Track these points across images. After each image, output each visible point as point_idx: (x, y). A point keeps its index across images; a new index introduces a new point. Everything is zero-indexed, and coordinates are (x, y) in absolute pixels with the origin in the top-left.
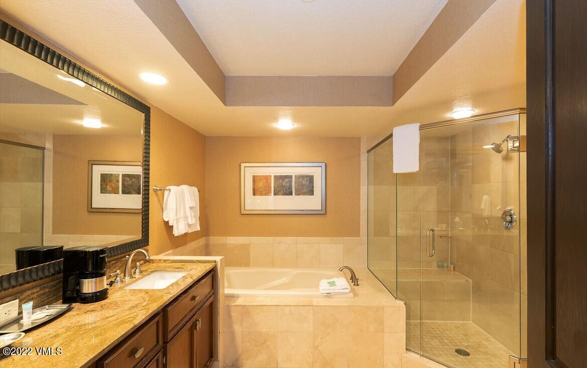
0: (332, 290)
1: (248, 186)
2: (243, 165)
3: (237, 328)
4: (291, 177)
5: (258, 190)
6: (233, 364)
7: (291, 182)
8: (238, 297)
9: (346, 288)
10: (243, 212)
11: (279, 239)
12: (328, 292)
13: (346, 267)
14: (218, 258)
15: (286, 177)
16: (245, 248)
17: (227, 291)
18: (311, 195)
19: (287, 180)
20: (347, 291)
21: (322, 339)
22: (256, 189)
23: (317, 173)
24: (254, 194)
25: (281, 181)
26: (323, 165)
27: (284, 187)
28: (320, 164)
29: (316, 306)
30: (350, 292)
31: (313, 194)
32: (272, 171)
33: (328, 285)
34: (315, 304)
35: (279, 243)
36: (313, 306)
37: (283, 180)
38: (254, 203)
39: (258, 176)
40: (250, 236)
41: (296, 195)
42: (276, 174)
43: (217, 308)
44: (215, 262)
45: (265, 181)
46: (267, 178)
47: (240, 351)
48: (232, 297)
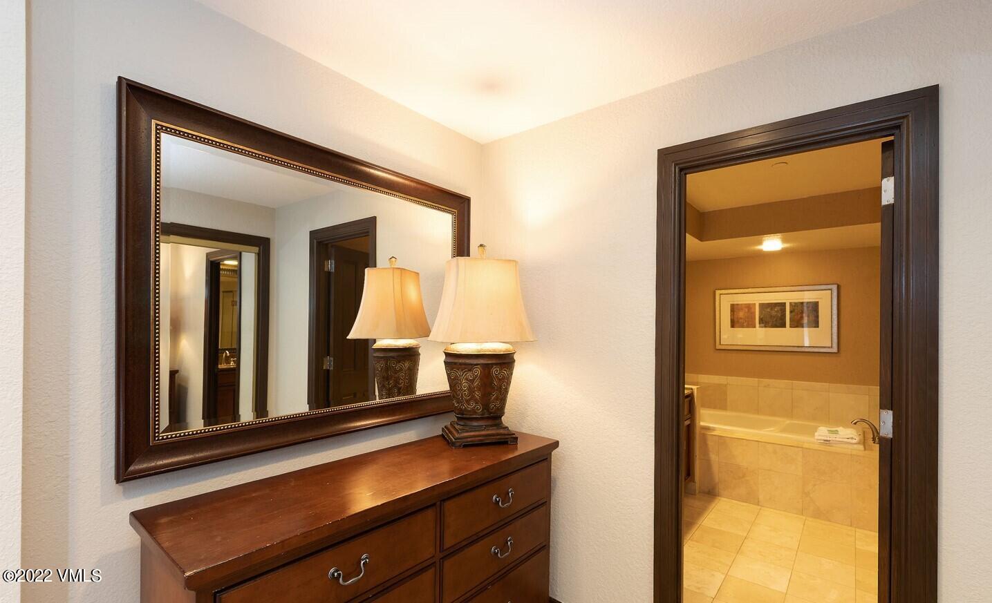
0: (832, 437)
1: (725, 316)
2: (718, 292)
3: (713, 457)
4: (784, 304)
5: (738, 322)
6: (709, 491)
7: (784, 311)
8: (714, 429)
9: (852, 438)
10: (718, 347)
11: (766, 381)
12: (826, 439)
13: (863, 420)
14: (694, 387)
15: (776, 304)
16: (722, 389)
17: (702, 424)
18: (815, 327)
19: (777, 309)
20: (854, 441)
21: (815, 485)
22: (736, 320)
23: (825, 299)
24: (733, 326)
25: (768, 310)
26: (835, 288)
27: (774, 316)
28: (829, 287)
29: (807, 448)
30: (859, 443)
31: (818, 327)
32: (757, 299)
33: (827, 432)
34: (804, 446)
35: (765, 386)
36: (802, 448)
37: (771, 309)
38: (731, 336)
39: (738, 305)
40: (727, 376)
41: (791, 327)
42: (763, 302)
43: (694, 433)
44: (692, 389)
45: (747, 310)
46: (749, 307)
47: (717, 480)
48: (707, 429)
